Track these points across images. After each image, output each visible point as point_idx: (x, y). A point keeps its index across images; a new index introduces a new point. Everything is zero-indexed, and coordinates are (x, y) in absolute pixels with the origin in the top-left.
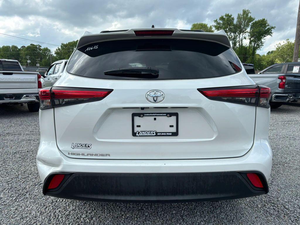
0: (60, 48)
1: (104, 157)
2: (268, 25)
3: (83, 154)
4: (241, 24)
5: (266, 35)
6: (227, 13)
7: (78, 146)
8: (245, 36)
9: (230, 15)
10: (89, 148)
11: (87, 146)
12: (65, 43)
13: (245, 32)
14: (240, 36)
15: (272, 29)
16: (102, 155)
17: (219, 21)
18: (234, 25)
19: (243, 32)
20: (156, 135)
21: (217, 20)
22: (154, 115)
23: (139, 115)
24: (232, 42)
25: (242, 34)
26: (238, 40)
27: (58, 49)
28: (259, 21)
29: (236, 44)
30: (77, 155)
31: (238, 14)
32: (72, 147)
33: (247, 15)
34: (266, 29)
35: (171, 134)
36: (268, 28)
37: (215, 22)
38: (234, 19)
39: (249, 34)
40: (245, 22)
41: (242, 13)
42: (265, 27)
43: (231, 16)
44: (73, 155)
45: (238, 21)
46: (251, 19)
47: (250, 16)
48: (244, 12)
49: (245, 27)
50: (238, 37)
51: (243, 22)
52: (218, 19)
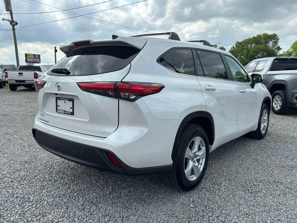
0: (235, 46)
11: (43, 115)
12: (240, 41)
16: (47, 122)
20: (64, 113)
22: (64, 99)
27: (232, 47)
35: (70, 113)
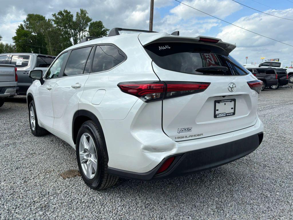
1: (199, 136)
2: (104, 28)
3: (186, 137)
4: (80, 22)
5: (102, 36)
6: (66, 10)
7: (183, 131)
8: (85, 34)
9: (68, 11)
10: (190, 131)
11: (189, 130)
13: (85, 31)
14: (80, 34)
15: (107, 31)
16: (198, 135)
17: (57, 16)
18: (73, 22)
19: (82, 30)
20: (226, 116)
21: (55, 14)
22: (226, 101)
23: (219, 102)
24: (73, 39)
25: (81, 32)
26: (79, 37)
28: (96, 22)
29: (77, 41)
30: (182, 138)
31: (77, 13)
32: (178, 132)
33: (85, 15)
34: (102, 30)
35: (232, 114)
36: (104, 30)
37: (53, 16)
38: (73, 16)
39: (89, 33)
40: (83, 21)
41: (79, 12)
42: (102, 28)
43: (70, 13)
44: (179, 138)
45: (77, 19)
46: (89, 20)
47: (88, 17)
48: (82, 11)
49: (84, 26)
50: (78, 35)
51: (82, 21)
52: (57, 14)
